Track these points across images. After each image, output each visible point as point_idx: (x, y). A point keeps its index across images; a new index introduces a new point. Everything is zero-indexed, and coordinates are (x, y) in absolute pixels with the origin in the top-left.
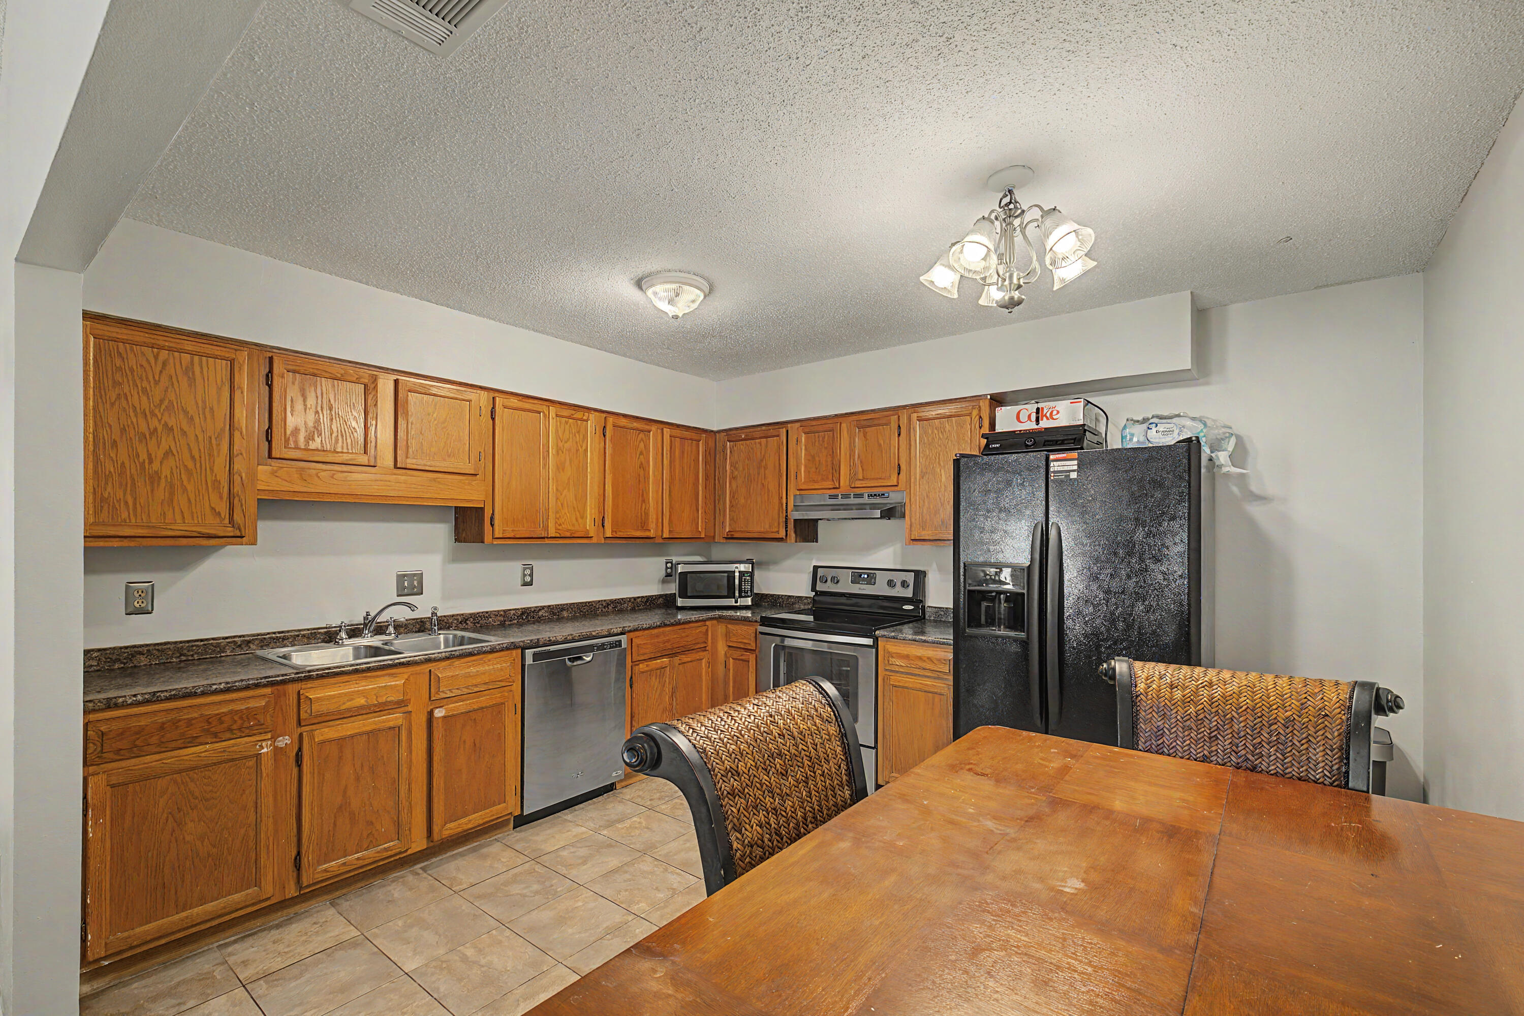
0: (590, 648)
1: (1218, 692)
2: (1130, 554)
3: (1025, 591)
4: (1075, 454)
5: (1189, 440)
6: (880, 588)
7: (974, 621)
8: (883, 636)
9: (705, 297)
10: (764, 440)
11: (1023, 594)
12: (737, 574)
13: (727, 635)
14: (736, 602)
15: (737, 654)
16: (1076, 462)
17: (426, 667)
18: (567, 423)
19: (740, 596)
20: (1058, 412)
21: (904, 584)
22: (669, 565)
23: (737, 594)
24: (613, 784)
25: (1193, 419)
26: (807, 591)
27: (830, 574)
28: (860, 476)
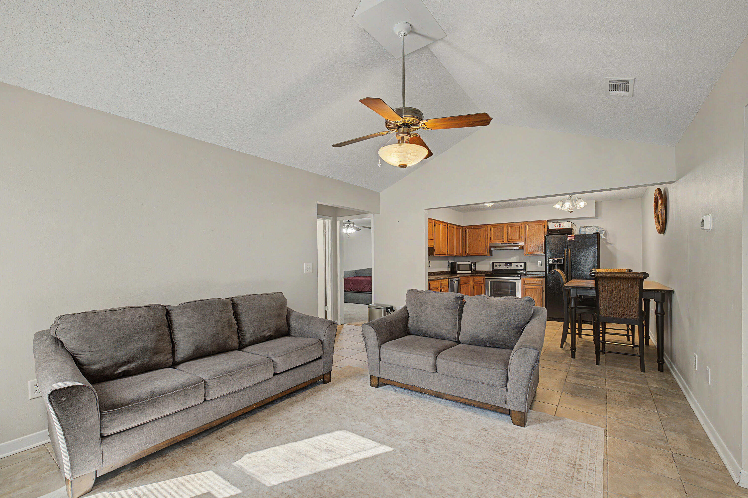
3: (563, 264)
4: (572, 235)
5: (596, 233)
6: (514, 267)
10: (479, 229)
12: (473, 265)
13: (474, 280)
15: (478, 284)
16: (574, 237)
18: (443, 226)
20: (565, 225)
21: (521, 266)
22: (449, 263)
23: (472, 270)
25: (596, 227)
26: (490, 268)
27: (498, 264)
28: (510, 239)
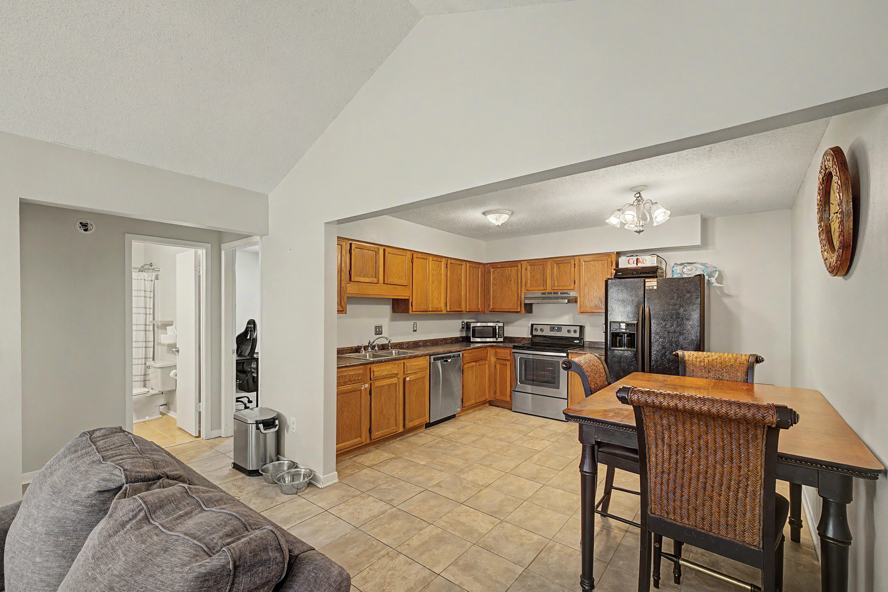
0: (450, 357)
1: (710, 359)
2: (678, 318)
3: (635, 332)
4: (656, 280)
5: (700, 275)
6: (564, 333)
7: (614, 344)
8: (571, 353)
9: (510, 216)
10: (510, 268)
11: (635, 334)
12: (497, 327)
13: (496, 354)
14: (497, 340)
15: (501, 362)
16: (656, 282)
17: (403, 361)
18: (435, 263)
19: (499, 337)
20: (646, 260)
21: (575, 331)
22: (463, 324)
23: (497, 336)
24: (455, 415)
25: (701, 264)
26: (528, 335)
27: (539, 327)
28: (556, 285)
